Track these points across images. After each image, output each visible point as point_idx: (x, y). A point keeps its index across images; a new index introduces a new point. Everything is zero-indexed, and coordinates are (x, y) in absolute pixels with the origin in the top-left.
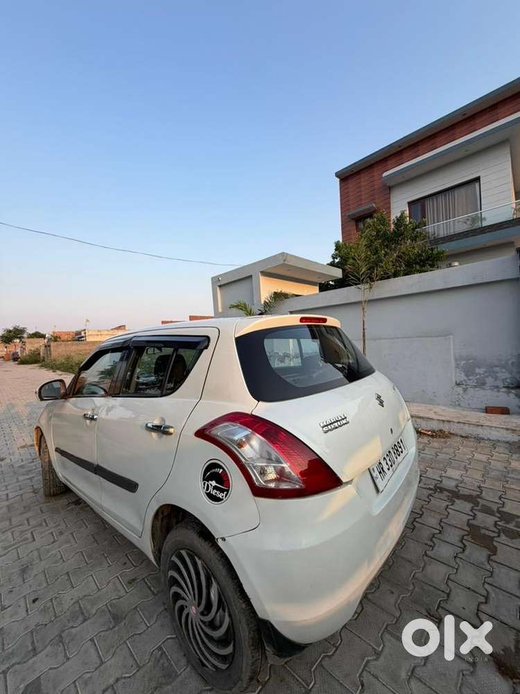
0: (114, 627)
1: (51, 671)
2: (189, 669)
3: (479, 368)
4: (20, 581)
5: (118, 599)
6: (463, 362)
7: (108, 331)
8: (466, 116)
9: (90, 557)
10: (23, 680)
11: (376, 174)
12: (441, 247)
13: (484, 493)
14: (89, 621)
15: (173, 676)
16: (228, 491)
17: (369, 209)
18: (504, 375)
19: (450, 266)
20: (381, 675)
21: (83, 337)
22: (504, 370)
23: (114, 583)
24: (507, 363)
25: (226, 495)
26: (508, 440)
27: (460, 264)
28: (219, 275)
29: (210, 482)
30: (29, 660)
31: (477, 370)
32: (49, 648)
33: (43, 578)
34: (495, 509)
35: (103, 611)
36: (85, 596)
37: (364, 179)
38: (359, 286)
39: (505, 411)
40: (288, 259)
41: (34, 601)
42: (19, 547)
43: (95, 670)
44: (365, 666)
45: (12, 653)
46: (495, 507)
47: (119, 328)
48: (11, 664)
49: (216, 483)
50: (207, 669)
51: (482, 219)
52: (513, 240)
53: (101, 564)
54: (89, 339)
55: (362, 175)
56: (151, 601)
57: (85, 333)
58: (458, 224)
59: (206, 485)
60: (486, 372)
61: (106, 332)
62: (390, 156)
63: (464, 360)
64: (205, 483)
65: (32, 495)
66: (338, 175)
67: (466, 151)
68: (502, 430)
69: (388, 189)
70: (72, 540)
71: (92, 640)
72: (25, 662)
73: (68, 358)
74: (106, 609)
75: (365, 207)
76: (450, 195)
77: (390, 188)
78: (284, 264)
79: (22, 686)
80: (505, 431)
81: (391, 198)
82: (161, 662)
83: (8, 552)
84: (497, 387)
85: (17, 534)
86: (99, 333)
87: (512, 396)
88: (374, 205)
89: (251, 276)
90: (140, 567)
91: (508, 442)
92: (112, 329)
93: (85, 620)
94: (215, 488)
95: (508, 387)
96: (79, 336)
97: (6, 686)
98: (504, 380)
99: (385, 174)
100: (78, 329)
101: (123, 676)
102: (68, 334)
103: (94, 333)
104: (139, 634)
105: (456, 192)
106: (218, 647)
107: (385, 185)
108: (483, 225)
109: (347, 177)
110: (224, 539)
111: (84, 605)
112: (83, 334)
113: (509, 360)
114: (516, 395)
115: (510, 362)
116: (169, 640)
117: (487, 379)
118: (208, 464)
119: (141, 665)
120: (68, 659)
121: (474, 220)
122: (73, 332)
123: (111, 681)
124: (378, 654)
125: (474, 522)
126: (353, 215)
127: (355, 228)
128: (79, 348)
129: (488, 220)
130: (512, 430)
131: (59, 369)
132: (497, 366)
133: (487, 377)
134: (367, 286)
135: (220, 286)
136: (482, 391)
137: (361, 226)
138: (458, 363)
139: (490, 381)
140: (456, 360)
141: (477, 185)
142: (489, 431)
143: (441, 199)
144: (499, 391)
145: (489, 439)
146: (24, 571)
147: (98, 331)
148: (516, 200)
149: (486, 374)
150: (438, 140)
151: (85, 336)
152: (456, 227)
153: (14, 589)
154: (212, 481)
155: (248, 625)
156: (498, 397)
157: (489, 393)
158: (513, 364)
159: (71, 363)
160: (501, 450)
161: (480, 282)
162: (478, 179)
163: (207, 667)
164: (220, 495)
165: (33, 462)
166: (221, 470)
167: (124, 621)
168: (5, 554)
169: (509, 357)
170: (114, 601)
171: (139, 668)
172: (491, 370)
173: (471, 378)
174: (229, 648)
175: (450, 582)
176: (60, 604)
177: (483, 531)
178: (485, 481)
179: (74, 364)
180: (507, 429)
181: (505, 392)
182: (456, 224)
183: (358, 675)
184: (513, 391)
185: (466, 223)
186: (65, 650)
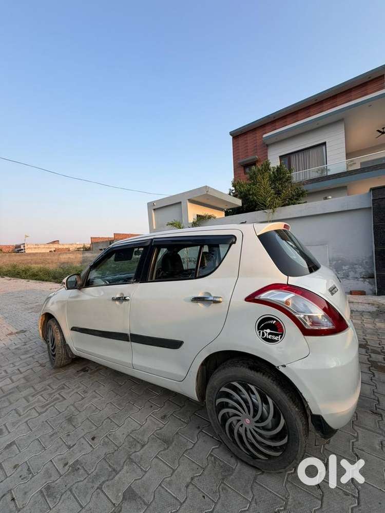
0: (168, 447)
1: (137, 481)
2: (239, 464)
3: (345, 266)
4: (71, 427)
5: (160, 429)
6: (334, 262)
7: (45, 245)
8: (317, 101)
9: (119, 405)
10: (118, 491)
11: (257, 135)
12: (304, 188)
13: (368, 342)
14: (146, 446)
15: (231, 470)
16: (282, 335)
17: (253, 159)
18: (360, 270)
19: (326, 198)
20: (364, 448)
21: (22, 250)
22: (360, 267)
23: (151, 420)
24: (362, 262)
25: (281, 337)
26: (369, 310)
27: (332, 198)
28: (154, 202)
29: (265, 330)
30: (114, 477)
31: (344, 268)
32: (125, 467)
33: (90, 423)
34: (380, 351)
35: (153, 439)
36: (133, 431)
37: (250, 138)
38: (265, 210)
39: (362, 293)
40: (209, 191)
41: (93, 439)
42: (55, 404)
43: (172, 475)
44: (353, 445)
45: (97, 475)
46: (379, 350)
47: (54, 242)
48: (101, 482)
49: (271, 330)
50: (260, 460)
51: (327, 170)
52: (346, 185)
53: (131, 409)
54: (27, 251)
55: (248, 135)
56: (186, 428)
57: (24, 247)
58: (313, 172)
59: (261, 333)
60: (349, 268)
61: (43, 246)
62: (268, 123)
63: (335, 261)
64: (260, 332)
65: (40, 368)
66: (231, 134)
67: (318, 124)
68: (365, 305)
69: (266, 146)
70: (97, 395)
71: (156, 457)
72: (112, 479)
73: (14, 267)
74: (154, 437)
75: (250, 158)
76: (307, 152)
77: (267, 146)
78: (207, 194)
79: (120, 494)
80: (367, 305)
81: (268, 153)
82: (217, 463)
83: (47, 409)
84: (357, 278)
85: (45, 395)
86: (37, 247)
87: (366, 283)
88: (257, 157)
89: (180, 203)
90: (164, 407)
91: (369, 312)
92: (48, 244)
93: (143, 446)
94: (270, 334)
95: (363, 278)
96: (19, 249)
97: (107, 496)
98: (361, 273)
99: (264, 136)
100: (18, 243)
101: (195, 475)
102: (9, 247)
103: (32, 246)
104: (191, 449)
105: (311, 151)
106: (273, 442)
107: (264, 143)
108: (328, 174)
109: (237, 136)
110: (284, 366)
111: (135, 437)
112: (22, 248)
113: (363, 260)
114: (369, 282)
115: (364, 261)
116: (215, 449)
117: (350, 273)
118: (260, 319)
119: (204, 467)
120: (146, 472)
121: (323, 170)
122: (13, 246)
123: (188, 480)
124: (357, 438)
125: (370, 359)
126: (243, 162)
127: (243, 171)
128: (22, 258)
129: (331, 171)
130: (372, 304)
131: (6, 275)
132: (356, 264)
133: (350, 271)
134: (271, 210)
135: (154, 210)
136: (348, 281)
137: (247, 170)
138: (331, 262)
139: (352, 274)
140: (330, 261)
141: (324, 147)
142: (357, 305)
143: (301, 155)
144: (358, 280)
145: (357, 311)
146: (70, 420)
147: (36, 245)
148: (347, 159)
149: (350, 270)
150: (299, 115)
151: (25, 249)
152: (311, 175)
153: (70, 433)
154: (266, 329)
155: (302, 421)
156: (357, 284)
157: (352, 281)
158: (366, 262)
159: (17, 270)
160: (367, 317)
161: (346, 209)
162: (325, 144)
163: (259, 459)
164: (276, 338)
165: (25, 345)
166: (275, 322)
167: (174, 443)
168: (46, 411)
169: (364, 258)
170: (158, 431)
171: (204, 469)
172: (353, 266)
173: (339, 272)
174: (285, 440)
175: (376, 394)
176: (115, 438)
177: (379, 364)
178: (366, 336)
179: (21, 271)
180: (369, 304)
181: (362, 281)
182: (311, 172)
183: (351, 451)
184: (367, 280)
185: (317, 172)
186: (140, 467)
